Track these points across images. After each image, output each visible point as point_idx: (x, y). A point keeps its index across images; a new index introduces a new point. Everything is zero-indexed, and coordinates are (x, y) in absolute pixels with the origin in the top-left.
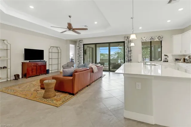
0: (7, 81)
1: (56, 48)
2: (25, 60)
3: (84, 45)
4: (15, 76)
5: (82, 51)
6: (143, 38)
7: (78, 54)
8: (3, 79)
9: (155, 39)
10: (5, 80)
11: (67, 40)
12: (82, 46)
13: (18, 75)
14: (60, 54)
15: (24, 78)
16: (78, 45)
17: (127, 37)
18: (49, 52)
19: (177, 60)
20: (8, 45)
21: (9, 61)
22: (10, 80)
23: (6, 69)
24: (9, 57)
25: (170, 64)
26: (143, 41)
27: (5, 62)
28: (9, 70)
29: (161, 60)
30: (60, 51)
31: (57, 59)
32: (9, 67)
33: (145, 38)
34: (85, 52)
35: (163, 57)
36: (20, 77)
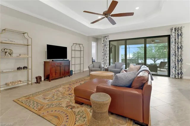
0: (28, 84)
1: (78, 46)
2: (47, 59)
3: (110, 41)
4: (36, 78)
5: (108, 49)
7: (103, 52)
8: (23, 83)
10: (26, 84)
12: (108, 43)
13: (40, 78)
14: (82, 52)
15: (47, 80)
16: (103, 42)
17: (175, 29)
18: (72, 50)
20: (29, 40)
21: (30, 59)
22: (32, 83)
23: (27, 70)
24: (30, 55)
27: (26, 60)
28: (30, 71)
30: (82, 49)
32: (30, 67)
36: (43, 79)
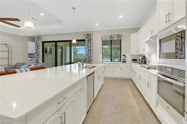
1: (5, 45)
5: (41, 49)
6: (103, 36)
7: (36, 53)
9: (114, 38)
11: (24, 37)
14: (10, 52)
17: (87, 35)
19: (134, 60)
25: (126, 65)
26: (103, 40)
29: (121, 61)
30: (10, 50)
31: (7, 59)
33: (105, 37)
34: (44, 51)
35: (122, 57)
